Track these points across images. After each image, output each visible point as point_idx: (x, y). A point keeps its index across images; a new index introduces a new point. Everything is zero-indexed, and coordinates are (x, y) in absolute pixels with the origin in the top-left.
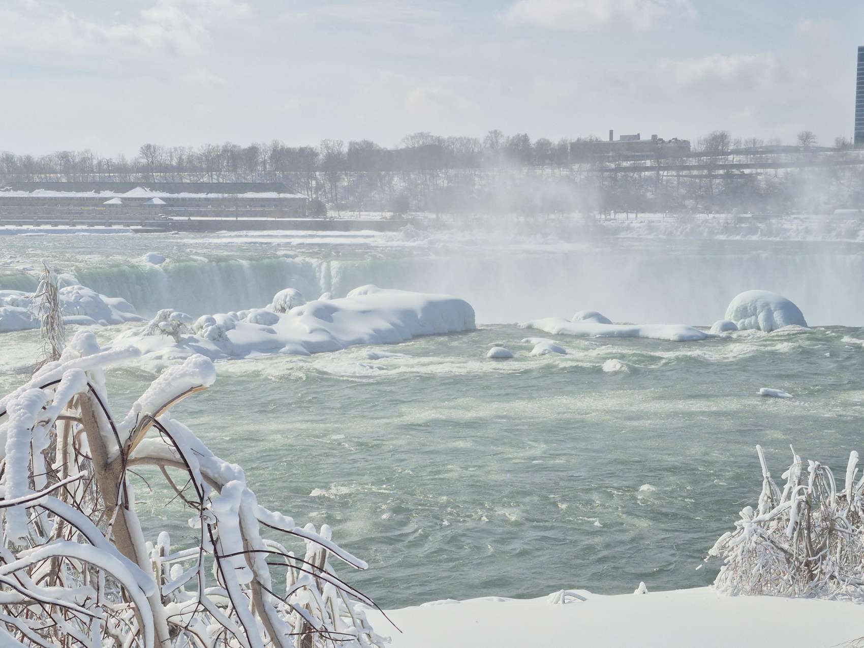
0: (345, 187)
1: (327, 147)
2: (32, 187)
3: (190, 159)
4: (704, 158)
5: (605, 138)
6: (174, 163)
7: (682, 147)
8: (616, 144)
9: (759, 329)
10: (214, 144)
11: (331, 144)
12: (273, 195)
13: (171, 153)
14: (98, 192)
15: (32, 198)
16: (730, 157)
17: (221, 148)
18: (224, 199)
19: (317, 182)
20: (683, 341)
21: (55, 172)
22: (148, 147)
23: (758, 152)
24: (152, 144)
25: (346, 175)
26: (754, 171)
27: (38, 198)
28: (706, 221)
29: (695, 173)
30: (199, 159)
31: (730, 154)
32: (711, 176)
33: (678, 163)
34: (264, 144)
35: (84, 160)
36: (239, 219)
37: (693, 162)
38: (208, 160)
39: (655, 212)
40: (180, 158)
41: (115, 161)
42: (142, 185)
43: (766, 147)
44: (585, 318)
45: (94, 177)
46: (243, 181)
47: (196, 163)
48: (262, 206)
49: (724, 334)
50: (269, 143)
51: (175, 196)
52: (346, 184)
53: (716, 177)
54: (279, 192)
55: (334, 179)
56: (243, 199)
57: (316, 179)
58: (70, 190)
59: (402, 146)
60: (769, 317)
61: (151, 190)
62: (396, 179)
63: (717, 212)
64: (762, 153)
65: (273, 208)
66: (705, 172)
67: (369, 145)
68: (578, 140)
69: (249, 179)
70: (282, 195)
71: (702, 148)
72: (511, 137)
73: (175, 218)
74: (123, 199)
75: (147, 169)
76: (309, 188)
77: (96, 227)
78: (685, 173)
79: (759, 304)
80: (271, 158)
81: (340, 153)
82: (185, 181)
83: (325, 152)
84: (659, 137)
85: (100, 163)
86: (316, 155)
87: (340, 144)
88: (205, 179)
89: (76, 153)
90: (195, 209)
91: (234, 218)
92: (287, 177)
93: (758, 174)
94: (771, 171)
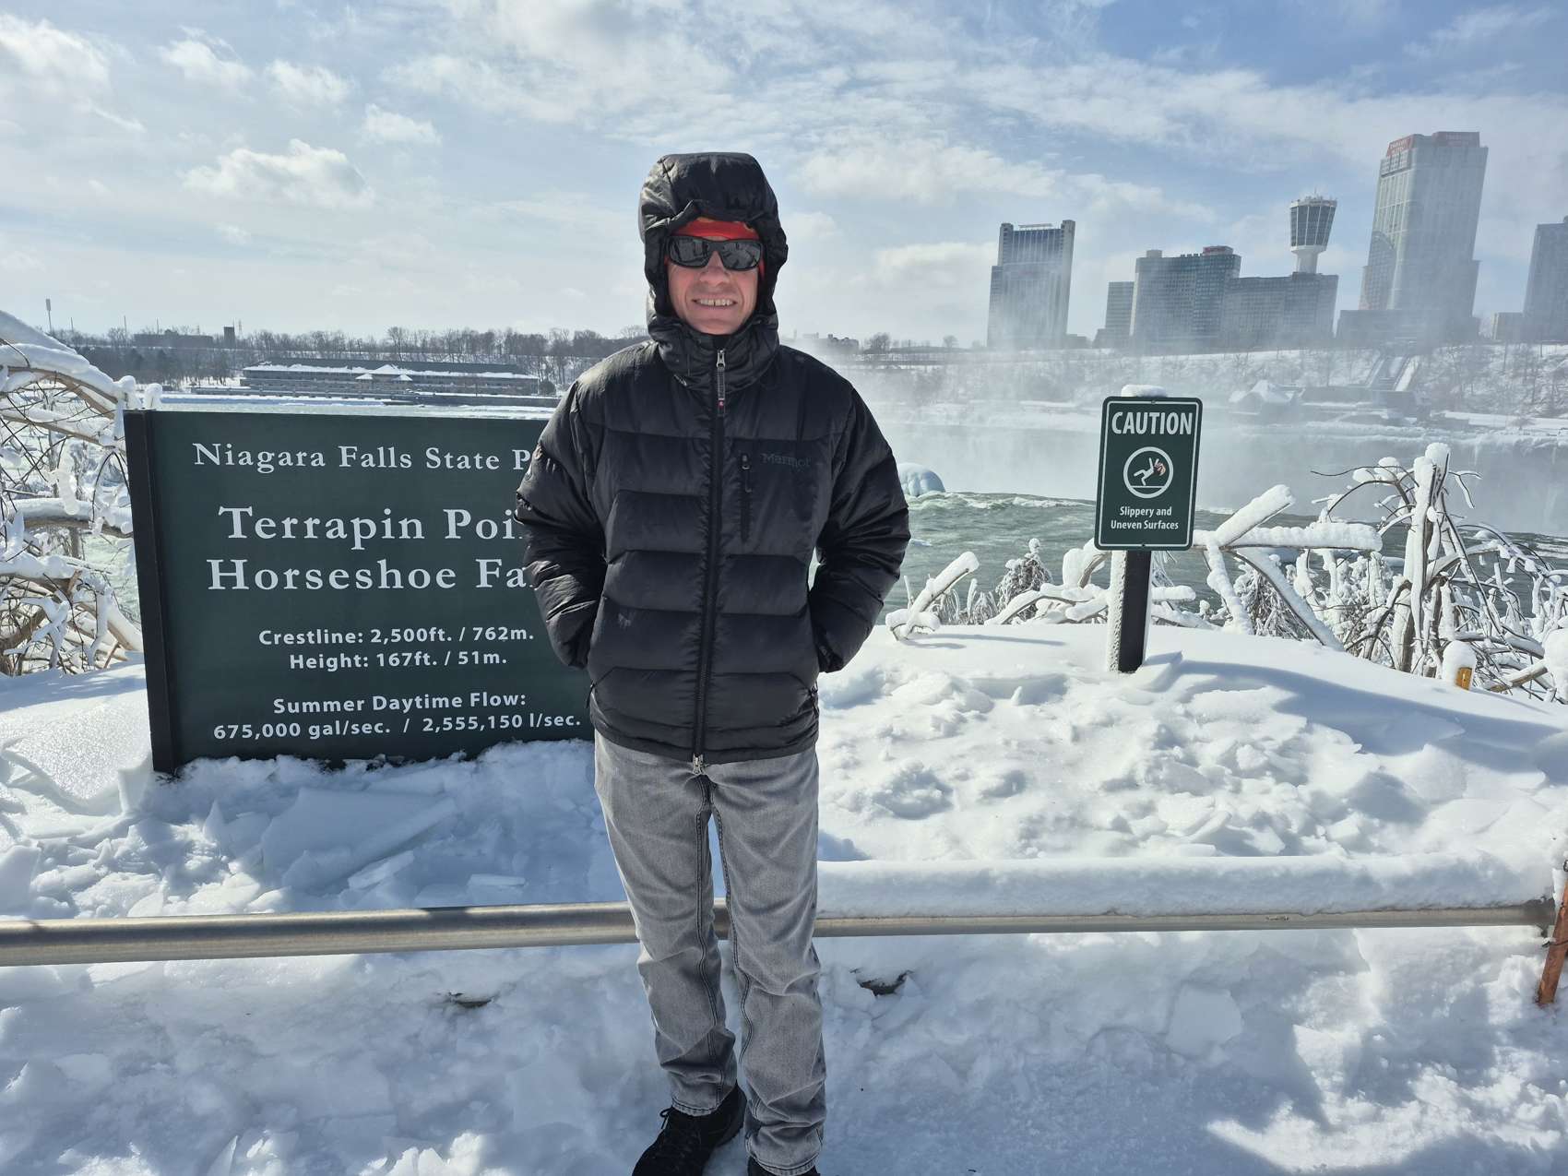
0: (571, 371)
1: (555, 334)
2: (290, 362)
3: (433, 341)
4: (870, 354)
6: (419, 345)
7: (852, 345)
10: (454, 329)
11: (558, 332)
12: (508, 375)
13: (415, 335)
14: (350, 368)
15: (291, 372)
16: (890, 355)
17: (461, 333)
18: (465, 377)
19: (547, 366)
21: (310, 350)
22: (395, 329)
23: (912, 352)
24: (399, 326)
25: (572, 360)
26: (908, 367)
27: (296, 373)
29: (862, 366)
30: (442, 343)
31: (889, 352)
32: (874, 369)
33: (848, 358)
34: (500, 331)
35: (336, 340)
36: (479, 395)
37: (861, 357)
38: (449, 343)
40: (424, 340)
41: (366, 340)
42: (391, 363)
43: (919, 348)
45: (346, 355)
46: (481, 362)
47: (438, 345)
48: (499, 385)
50: (504, 330)
51: (421, 373)
52: (572, 368)
54: (514, 373)
55: (562, 364)
56: (481, 378)
57: (546, 363)
58: (325, 366)
59: (620, 335)
60: (917, 485)
61: (399, 368)
64: (914, 352)
65: (508, 387)
66: (871, 366)
67: (592, 335)
69: (487, 361)
70: (516, 376)
71: (868, 347)
73: (421, 393)
74: (373, 375)
75: (394, 349)
76: (540, 370)
77: (350, 399)
78: (854, 366)
79: (909, 474)
80: (505, 343)
81: (566, 341)
82: (428, 360)
83: (553, 339)
84: (834, 336)
85: (351, 343)
86: (546, 341)
87: (566, 332)
88: (447, 360)
89: (329, 333)
90: (439, 386)
91: (474, 395)
92: (520, 360)
93: (912, 369)
94: (922, 368)
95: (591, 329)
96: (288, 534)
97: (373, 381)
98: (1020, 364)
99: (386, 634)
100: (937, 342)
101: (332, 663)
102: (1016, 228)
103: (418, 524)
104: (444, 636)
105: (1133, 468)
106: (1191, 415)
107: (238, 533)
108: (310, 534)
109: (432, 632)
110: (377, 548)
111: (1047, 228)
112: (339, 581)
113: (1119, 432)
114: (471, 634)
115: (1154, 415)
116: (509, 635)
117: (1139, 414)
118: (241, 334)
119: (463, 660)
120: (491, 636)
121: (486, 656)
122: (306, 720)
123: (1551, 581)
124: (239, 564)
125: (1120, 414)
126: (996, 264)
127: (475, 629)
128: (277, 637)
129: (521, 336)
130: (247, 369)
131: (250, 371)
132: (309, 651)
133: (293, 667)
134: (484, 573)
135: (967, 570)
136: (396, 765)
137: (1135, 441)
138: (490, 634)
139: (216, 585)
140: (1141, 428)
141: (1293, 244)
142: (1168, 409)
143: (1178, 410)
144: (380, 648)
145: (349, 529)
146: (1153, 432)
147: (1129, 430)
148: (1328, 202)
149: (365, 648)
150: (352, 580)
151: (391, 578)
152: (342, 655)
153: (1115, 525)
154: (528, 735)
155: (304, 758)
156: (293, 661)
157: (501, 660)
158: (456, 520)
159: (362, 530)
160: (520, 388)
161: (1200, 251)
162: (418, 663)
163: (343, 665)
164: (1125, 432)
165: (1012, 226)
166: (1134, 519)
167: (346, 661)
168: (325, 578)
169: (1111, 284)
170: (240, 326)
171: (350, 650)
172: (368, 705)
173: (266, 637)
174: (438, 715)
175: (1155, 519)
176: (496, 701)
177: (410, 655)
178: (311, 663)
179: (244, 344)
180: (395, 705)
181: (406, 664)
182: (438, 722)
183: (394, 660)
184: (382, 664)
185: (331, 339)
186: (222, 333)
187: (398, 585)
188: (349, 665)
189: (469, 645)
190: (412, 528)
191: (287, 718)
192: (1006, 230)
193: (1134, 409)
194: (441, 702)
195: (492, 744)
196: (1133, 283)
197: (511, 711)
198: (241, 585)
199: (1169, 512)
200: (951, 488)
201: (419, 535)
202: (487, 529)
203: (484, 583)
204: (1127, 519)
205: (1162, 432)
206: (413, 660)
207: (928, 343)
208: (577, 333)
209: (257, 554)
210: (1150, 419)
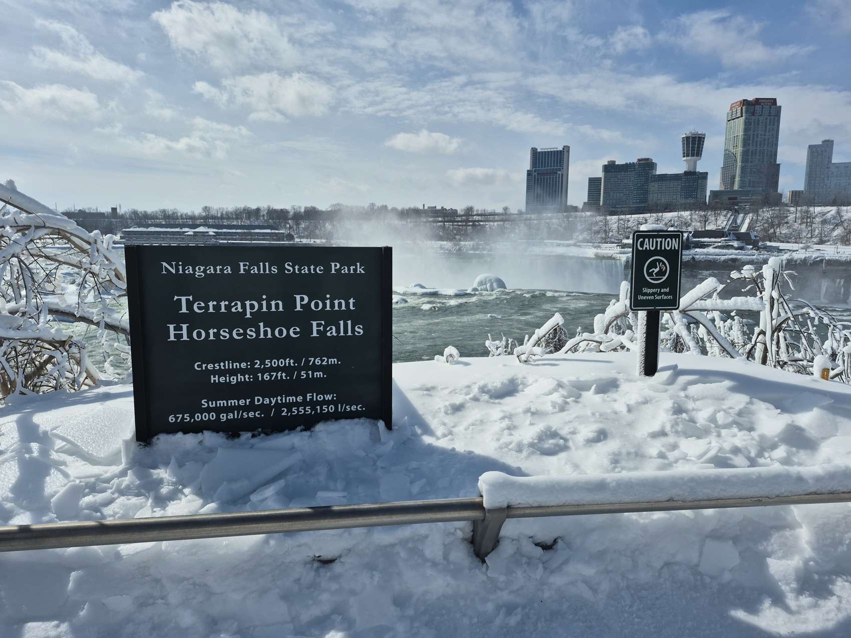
0: (303, 228)
1: (294, 209)
2: (148, 226)
3: (227, 213)
4: (464, 217)
5: (421, 208)
6: (219, 215)
7: (454, 213)
8: (426, 210)
9: (487, 291)
10: (239, 206)
11: (296, 208)
12: (268, 231)
13: (217, 210)
14: (181, 228)
15: (148, 231)
16: (475, 217)
17: (242, 209)
18: (244, 233)
19: (290, 226)
20: (457, 296)
21: (160, 219)
22: (206, 207)
23: (486, 215)
24: (208, 206)
25: (303, 222)
26: (484, 223)
27: (151, 232)
28: (465, 245)
29: (460, 224)
30: (232, 213)
31: (475, 215)
32: (466, 225)
33: (452, 219)
34: (263, 207)
35: (174, 213)
36: (253, 242)
37: (459, 219)
38: (236, 214)
39: (443, 241)
40: (222, 213)
41: (190, 214)
42: (203, 225)
43: (490, 213)
44: (415, 286)
45: (179, 222)
46: (254, 224)
47: (230, 215)
49: (473, 293)
50: (266, 206)
51: (220, 231)
52: (303, 226)
53: (469, 226)
54: (271, 230)
55: (298, 224)
56: (254, 233)
57: (289, 224)
58: (167, 228)
59: (330, 209)
60: (491, 286)
61: (208, 228)
62: (327, 224)
63: (469, 241)
64: (488, 215)
65: (268, 237)
66: (464, 223)
67: (314, 208)
68: (410, 208)
69: (256, 223)
70: (273, 231)
71: (463, 213)
72: (379, 206)
73: (221, 242)
74: (194, 232)
75: (206, 218)
76: (286, 228)
78: (456, 224)
79: (488, 279)
80: (267, 214)
81: (300, 212)
82: (224, 224)
83: (293, 211)
84: (444, 208)
85: (182, 215)
86: (289, 212)
87: (300, 207)
88: (235, 223)
89: (169, 210)
90: (231, 237)
91: (250, 242)
92: (275, 223)
93: (486, 225)
94: (492, 223)
95: (314, 205)
96: (211, 310)
97: (194, 235)
98: (543, 221)
99: (262, 363)
100: (499, 210)
101: (233, 379)
102: (539, 150)
103: (280, 303)
104: (293, 363)
105: (649, 267)
106: (677, 239)
107: (184, 310)
108: (223, 310)
109: (287, 361)
110: (258, 316)
111: (555, 150)
112: (238, 335)
113: (641, 249)
114: (307, 362)
115: (659, 240)
116: (328, 361)
117: (651, 240)
118: (121, 211)
119: (303, 376)
120: (318, 362)
121: (315, 374)
122: (218, 410)
123: (837, 328)
124: (185, 326)
125: (642, 239)
126: (529, 169)
127: (310, 359)
128: (204, 366)
129: (275, 210)
130: (124, 230)
131: (125, 231)
132: (221, 373)
133: (212, 382)
134: (315, 328)
135: (558, 324)
136: (267, 434)
137: (649, 253)
138: (318, 361)
139: (172, 338)
140: (653, 247)
141: (684, 157)
142: (666, 237)
143: (671, 237)
144: (259, 370)
145: (244, 306)
146: (659, 249)
147: (646, 248)
148: (701, 134)
149: (252, 371)
150: (245, 334)
151: (266, 333)
152: (239, 375)
153: (640, 297)
154: (337, 416)
155: (217, 432)
156: (212, 379)
157: (323, 376)
158: (300, 301)
159: (250, 307)
160: (275, 238)
161: (635, 161)
162: (279, 378)
163: (239, 380)
164: (644, 249)
165: (537, 149)
166: (649, 294)
167: (241, 378)
168: (230, 333)
169: (589, 178)
170: (120, 207)
171: (243, 372)
172: (252, 401)
173: (199, 366)
174: (289, 406)
175: (660, 294)
176: (320, 398)
177: (275, 374)
178: (222, 379)
179: (122, 217)
180: (267, 401)
181: (273, 379)
182: (290, 410)
183: (266, 377)
184: (260, 379)
185: (170, 213)
186: (110, 210)
187: (269, 336)
188: (243, 380)
189: (307, 368)
190: (277, 305)
191: (209, 410)
192: (533, 151)
193: (649, 237)
194: (291, 399)
195: (318, 422)
196: (601, 178)
197: (328, 403)
198: (185, 338)
199: (667, 290)
200: (510, 287)
201: (281, 309)
202: (317, 305)
203: (315, 334)
204: (646, 294)
205: (663, 249)
206: (277, 376)
207: (494, 210)
208: (305, 208)
209: (194, 321)
210: (657, 242)
